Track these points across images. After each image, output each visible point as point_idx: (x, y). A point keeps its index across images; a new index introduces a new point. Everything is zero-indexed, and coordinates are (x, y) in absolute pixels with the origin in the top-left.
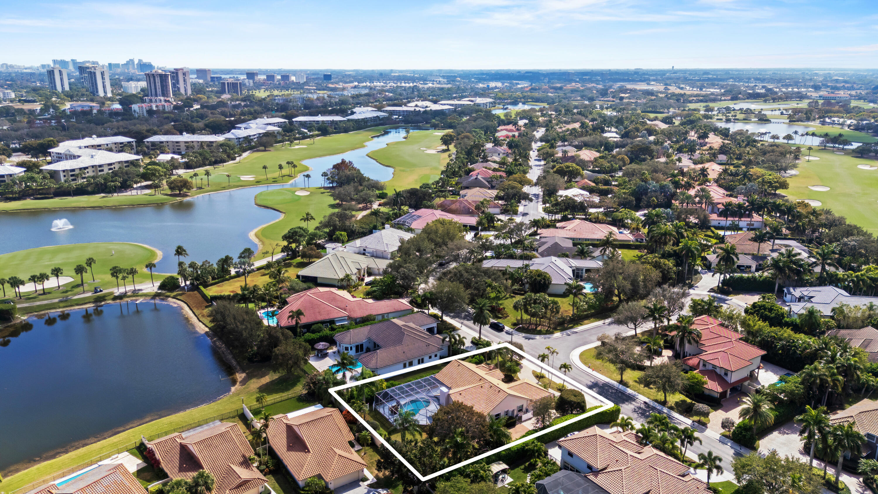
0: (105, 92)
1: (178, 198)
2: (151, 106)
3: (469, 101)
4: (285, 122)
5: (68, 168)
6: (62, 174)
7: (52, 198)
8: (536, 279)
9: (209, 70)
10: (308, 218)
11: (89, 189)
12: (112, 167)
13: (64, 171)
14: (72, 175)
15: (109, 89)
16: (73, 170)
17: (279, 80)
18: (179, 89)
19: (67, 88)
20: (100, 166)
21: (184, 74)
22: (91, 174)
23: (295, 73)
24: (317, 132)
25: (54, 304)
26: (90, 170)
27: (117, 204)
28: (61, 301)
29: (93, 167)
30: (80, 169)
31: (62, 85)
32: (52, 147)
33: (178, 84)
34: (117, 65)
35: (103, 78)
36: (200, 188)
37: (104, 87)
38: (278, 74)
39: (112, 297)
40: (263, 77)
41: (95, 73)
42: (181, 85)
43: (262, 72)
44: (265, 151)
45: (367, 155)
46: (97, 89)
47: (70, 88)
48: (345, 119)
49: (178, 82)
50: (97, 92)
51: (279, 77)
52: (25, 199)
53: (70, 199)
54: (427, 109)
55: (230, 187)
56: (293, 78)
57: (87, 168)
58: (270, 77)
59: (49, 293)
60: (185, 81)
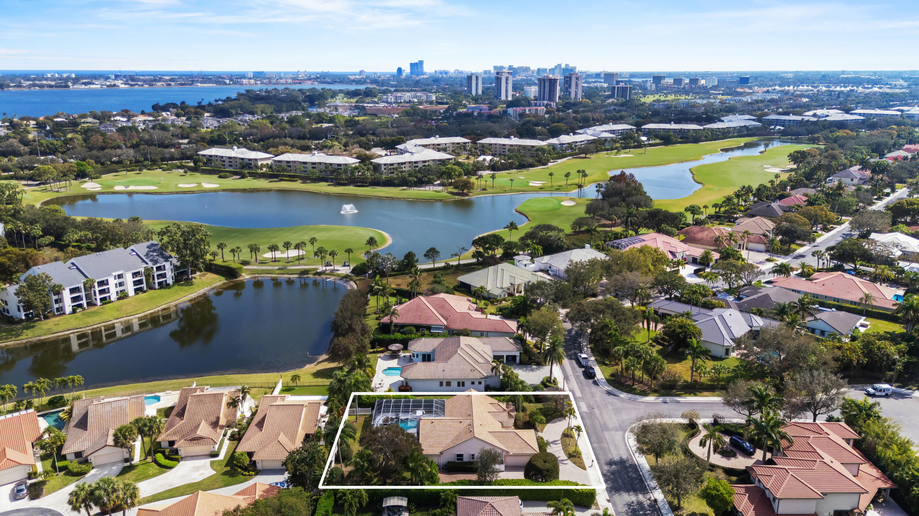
0: (507, 96)
1: (457, 197)
2: (525, 110)
3: (898, 110)
4: (631, 129)
5: (389, 162)
6: (383, 167)
7: (367, 186)
8: (674, 330)
9: (617, 74)
10: (512, 226)
11: (396, 182)
12: (427, 164)
13: (385, 165)
14: (390, 169)
15: (510, 93)
16: (392, 165)
17: (686, 84)
18: (570, 93)
19: (480, 92)
20: (416, 162)
21: (577, 79)
22: (407, 169)
23: (705, 75)
24: (658, 141)
25: (272, 270)
26: (407, 165)
27: (406, 197)
28: (279, 269)
29: (410, 162)
30: (399, 164)
31: (477, 89)
32: (399, 143)
33: (570, 88)
34: (545, 70)
35: (507, 83)
36: (484, 189)
37: (507, 91)
38: (687, 77)
39: (314, 272)
40: (670, 81)
41: (501, 78)
42: (573, 90)
43: (670, 75)
44: (585, 158)
45: (690, 170)
46: (500, 93)
47: (483, 92)
48: (702, 128)
49: (570, 86)
50: (500, 96)
51: (687, 81)
52: (349, 185)
53: (379, 188)
54: (828, 119)
55: (511, 191)
56: (703, 82)
57: (405, 163)
58: (678, 81)
59: (279, 261)
60: (577, 85)
